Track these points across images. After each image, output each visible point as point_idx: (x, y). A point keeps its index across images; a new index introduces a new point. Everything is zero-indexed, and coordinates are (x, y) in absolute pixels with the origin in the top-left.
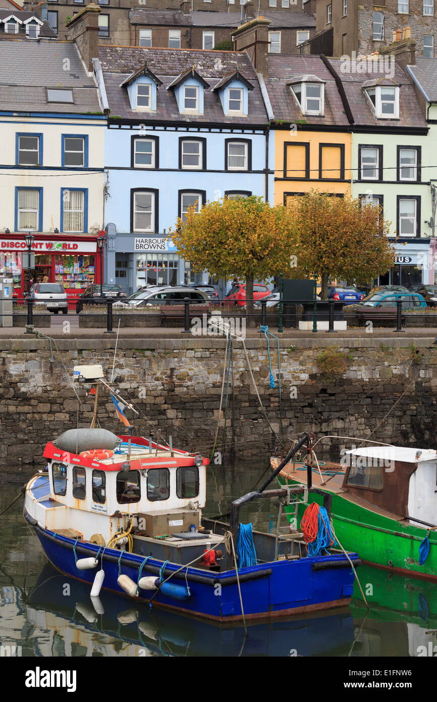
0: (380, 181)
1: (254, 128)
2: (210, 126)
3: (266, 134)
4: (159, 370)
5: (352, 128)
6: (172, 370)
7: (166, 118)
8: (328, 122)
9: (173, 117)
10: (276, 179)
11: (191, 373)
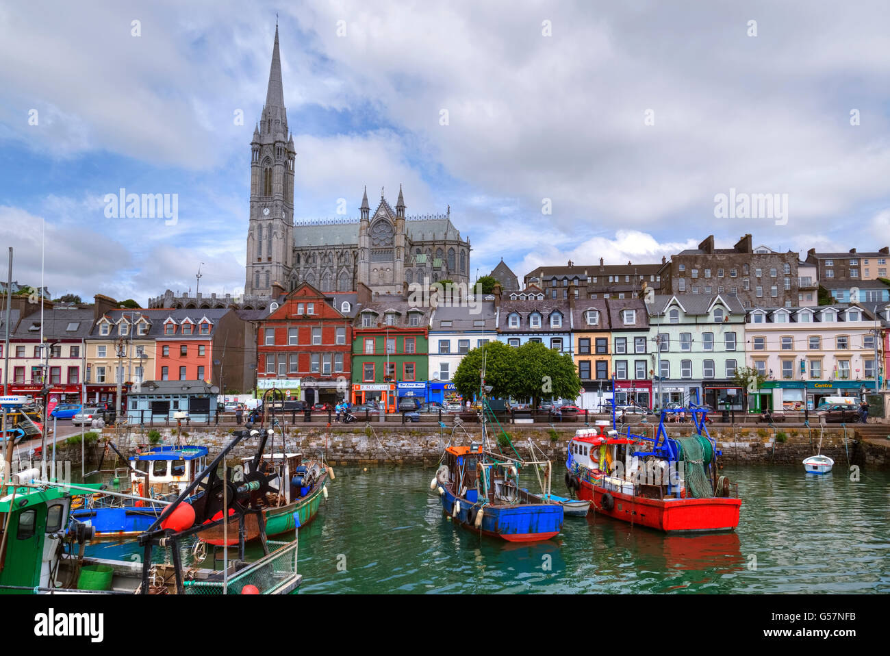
0: (626, 354)
1: (564, 332)
2: (544, 333)
3: (570, 335)
4: (422, 441)
5: (611, 330)
6: (427, 441)
7: (523, 330)
8: (599, 328)
9: (527, 330)
10: (575, 355)
11: (436, 443)
